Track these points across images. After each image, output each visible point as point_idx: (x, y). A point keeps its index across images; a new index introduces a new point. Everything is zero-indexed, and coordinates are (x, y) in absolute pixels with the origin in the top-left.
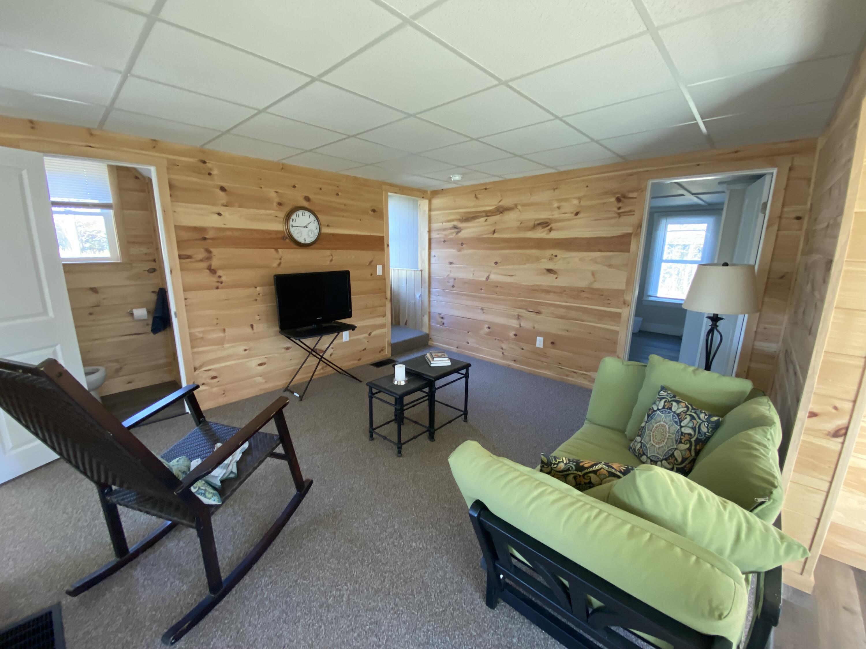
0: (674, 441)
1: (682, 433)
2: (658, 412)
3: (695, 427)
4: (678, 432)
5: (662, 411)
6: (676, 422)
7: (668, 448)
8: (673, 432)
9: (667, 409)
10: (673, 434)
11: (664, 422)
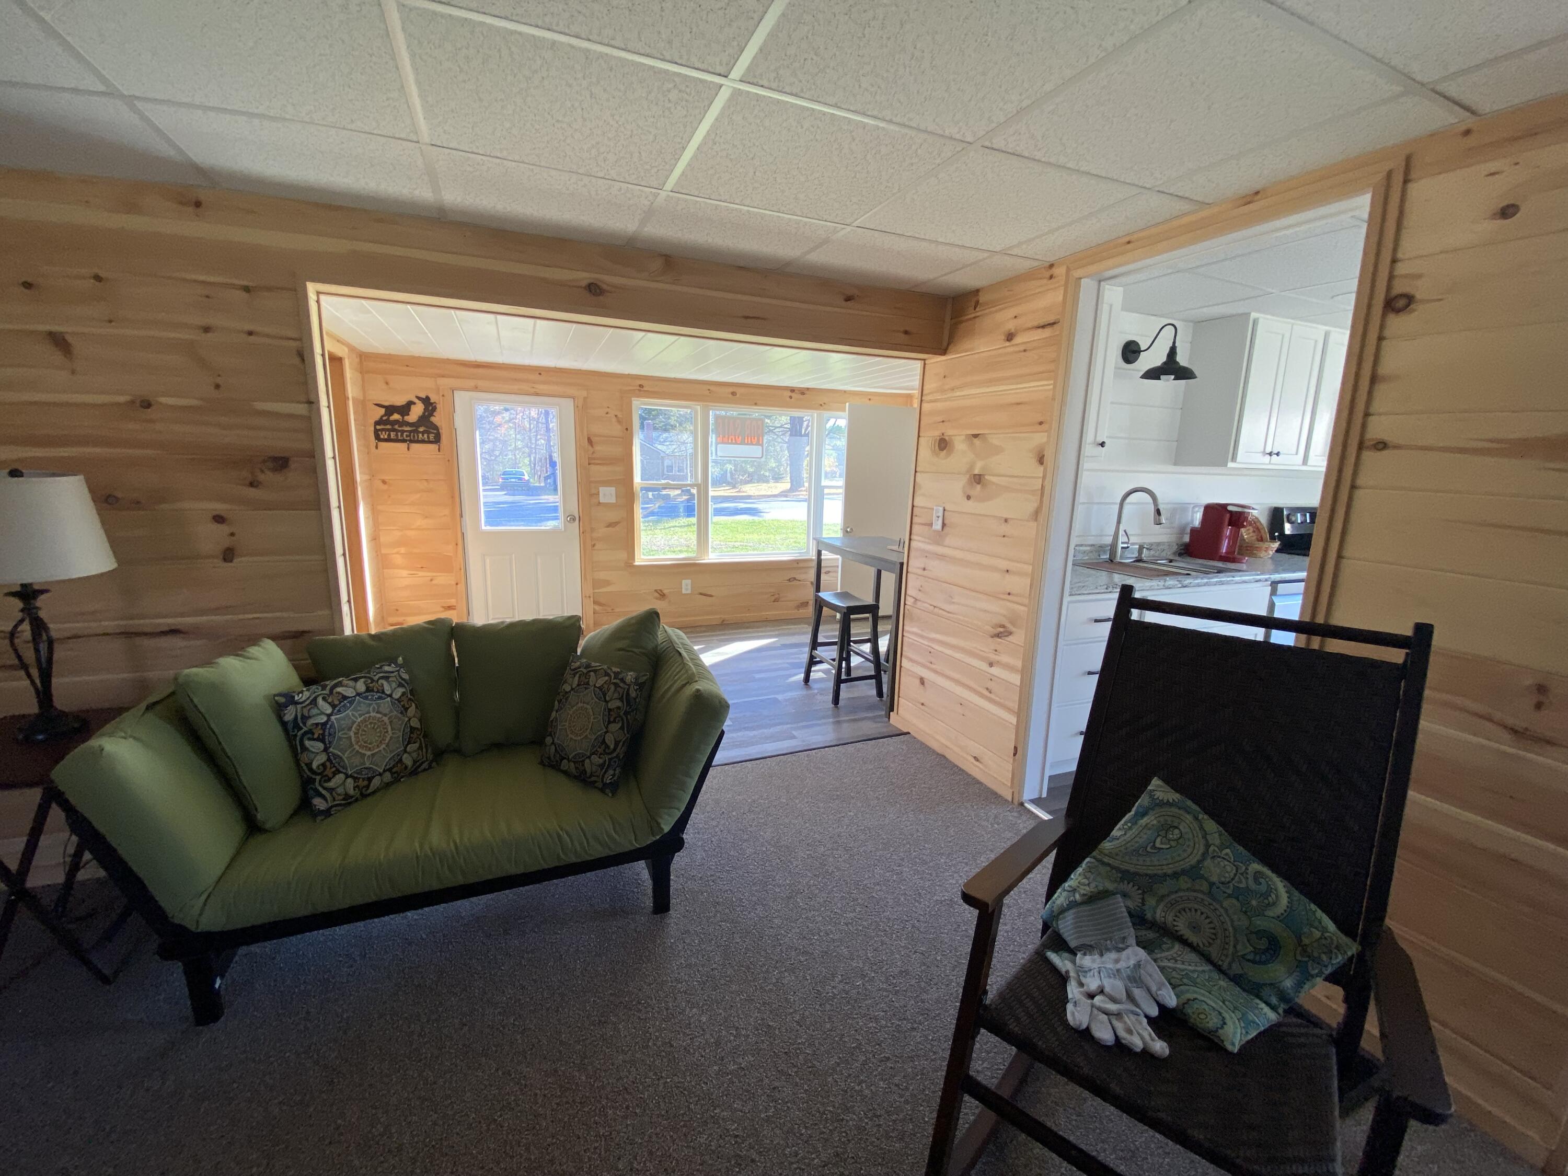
0: (400, 715)
1: (397, 700)
2: (333, 718)
3: (400, 682)
4: (393, 704)
5: (339, 711)
6: (380, 698)
7: (400, 731)
8: (389, 710)
9: (340, 702)
10: (391, 711)
11: (360, 715)
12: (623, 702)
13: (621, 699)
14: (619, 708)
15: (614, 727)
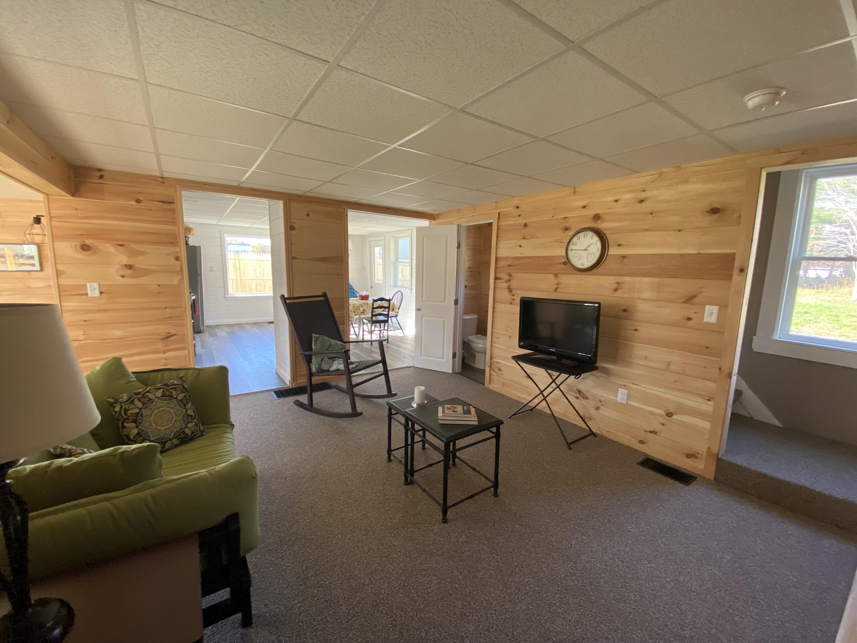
12: (184, 392)
13: (183, 392)
14: (185, 396)
15: (189, 405)
